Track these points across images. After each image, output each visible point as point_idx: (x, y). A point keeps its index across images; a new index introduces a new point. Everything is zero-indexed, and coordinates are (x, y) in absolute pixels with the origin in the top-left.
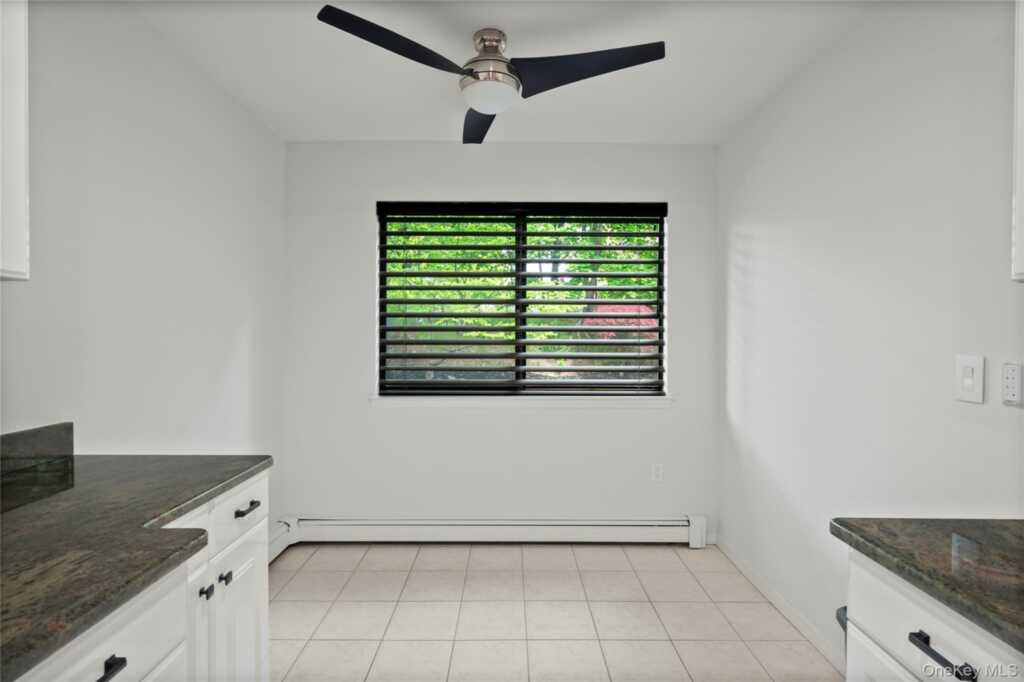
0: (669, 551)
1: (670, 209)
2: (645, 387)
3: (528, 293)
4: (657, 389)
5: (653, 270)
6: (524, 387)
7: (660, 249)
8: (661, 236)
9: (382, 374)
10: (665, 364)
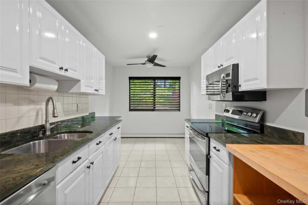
0: (181, 139)
1: (181, 78)
2: (177, 110)
3: (156, 93)
4: (179, 110)
5: (178, 89)
6: (155, 110)
7: (180, 85)
8: (180, 82)
9: (130, 108)
10: (181, 106)
